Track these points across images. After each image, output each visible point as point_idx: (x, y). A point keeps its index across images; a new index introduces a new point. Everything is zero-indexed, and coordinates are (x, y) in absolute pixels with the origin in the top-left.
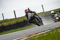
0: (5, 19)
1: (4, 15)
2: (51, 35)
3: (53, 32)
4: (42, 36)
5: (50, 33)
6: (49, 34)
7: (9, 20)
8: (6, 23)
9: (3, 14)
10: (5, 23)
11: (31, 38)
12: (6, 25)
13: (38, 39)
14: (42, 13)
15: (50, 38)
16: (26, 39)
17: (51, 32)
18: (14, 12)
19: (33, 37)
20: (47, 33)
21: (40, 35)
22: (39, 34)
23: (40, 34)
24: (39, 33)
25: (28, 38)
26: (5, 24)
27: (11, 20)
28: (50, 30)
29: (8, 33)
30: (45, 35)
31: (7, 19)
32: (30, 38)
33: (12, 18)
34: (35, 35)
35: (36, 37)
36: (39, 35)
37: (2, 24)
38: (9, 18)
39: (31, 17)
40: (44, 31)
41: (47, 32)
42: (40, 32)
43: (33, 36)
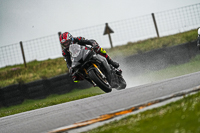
0: (28, 60)
1: (25, 51)
2: (183, 113)
3: (190, 105)
4: (151, 116)
5: (178, 106)
6: (177, 110)
7: (42, 63)
8: (31, 75)
9: (21, 43)
10: (30, 72)
11: (116, 122)
12: (32, 80)
13: (138, 126)
14: (152, 39)
15: (178, 124)
16: (100, 128)
17: (183, 104)
19: (123, 119)
20: (168, 108)
21: (145, 113)
22: (142, 110)
23: (146, 109)
24: (143, 106)
25: (106, 125)
26: (30, 77)
27: (49, 64)
28: (178, 98)
29: (39, 107)
30: (162, 112)
31: (35, 61)
32: (111, 124)
33: (53, 57)
34: (128, 114)
35: (132, 119)
36: (142, 113)
37: (20, 76)
39: (81, 61)
40: (161, 101)
41: (170, 105)
42: (146, 102)
43: (124, 116)
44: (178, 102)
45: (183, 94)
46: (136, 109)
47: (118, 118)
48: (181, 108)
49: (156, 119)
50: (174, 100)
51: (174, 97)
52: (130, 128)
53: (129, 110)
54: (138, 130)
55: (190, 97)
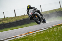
0: (5, 17)
2: (48, 33)
3: (50, 31)
6: (46, 32)
7: (9, 18)
8: (6, 21)
9: (4, 12)
12: (6, 23)
15: (46, 36)
17: (48, 31)
18: (14, 11)
21: (37, 33)
22: (37, 32)
23: (38, 31)
24: (37, 31)
25: (27, 36)
26: (6, 22)
27: (11, 18)
28: (47, 29)
30: (42, 33)
31: (7, 18)
35: (34, 34)
36: (36, 33)
37: (3, 22)
38: (9, 16)
40: (42, 29)
41: (44, 31)
42: (38, 30)
44: (47, 30)
45: (48, 28)
46: (35, 31)
47: (30, 34)
48: (47, 32)
49: (41, 34)
50: (46, 29)
51: (46, 28)
52: (33, 37)
53: (33, 32)
54: (35, 37)
55: (50, 29)
